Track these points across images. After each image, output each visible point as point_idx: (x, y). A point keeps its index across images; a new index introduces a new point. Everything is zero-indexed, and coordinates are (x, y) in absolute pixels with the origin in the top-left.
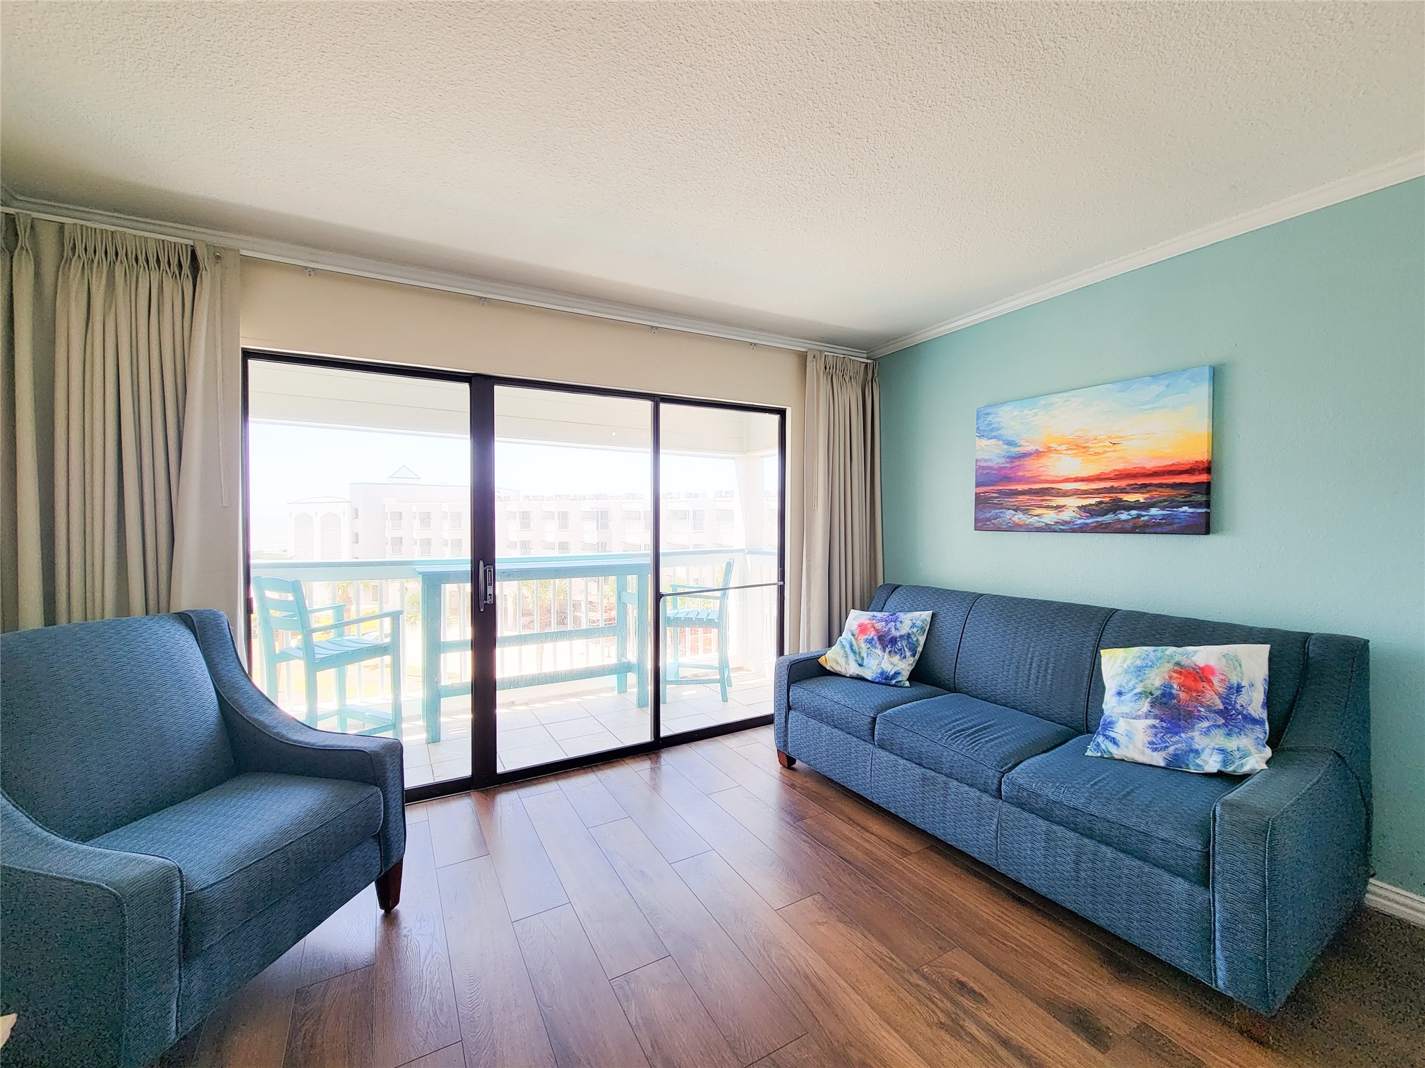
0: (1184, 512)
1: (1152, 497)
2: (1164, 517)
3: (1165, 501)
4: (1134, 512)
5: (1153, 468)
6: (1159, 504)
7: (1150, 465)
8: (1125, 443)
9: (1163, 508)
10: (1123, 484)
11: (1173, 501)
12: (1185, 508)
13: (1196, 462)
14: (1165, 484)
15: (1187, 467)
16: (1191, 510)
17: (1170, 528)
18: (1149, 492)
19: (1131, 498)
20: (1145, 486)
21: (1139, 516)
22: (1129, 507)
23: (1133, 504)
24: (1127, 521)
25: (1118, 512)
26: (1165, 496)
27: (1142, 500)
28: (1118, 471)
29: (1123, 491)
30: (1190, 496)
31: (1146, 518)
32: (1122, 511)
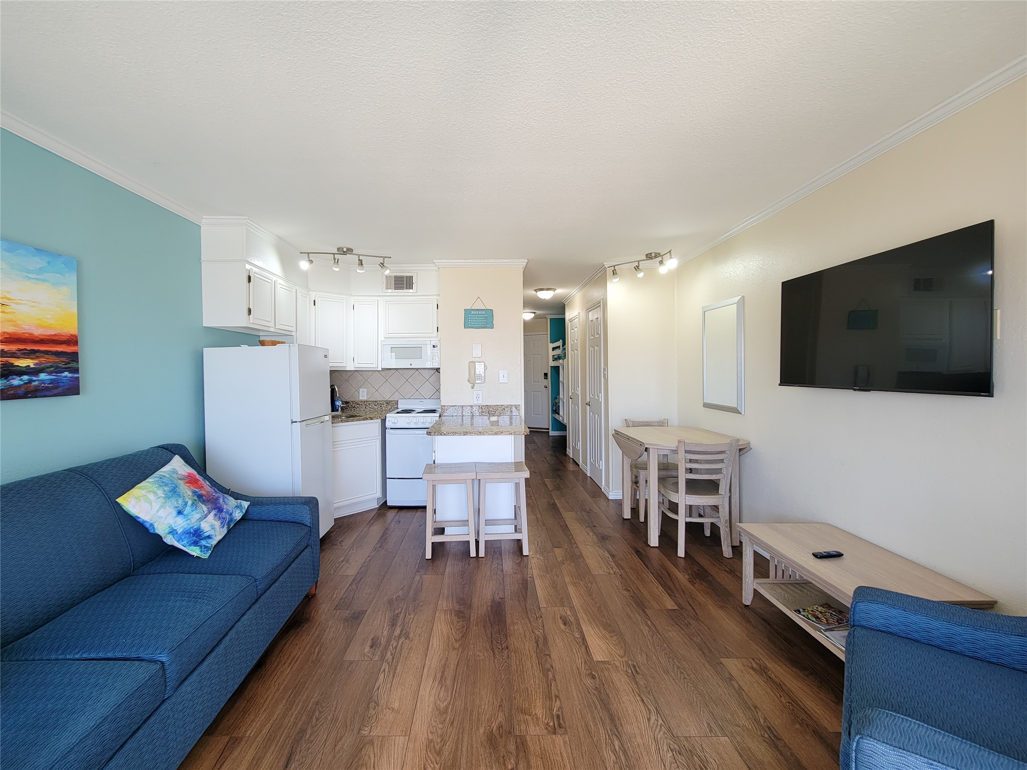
0: (66, 377)
1: (41, 363)
2: (52, 382)
3: (52, 367)
4: (25, 378)
5: (40, 335)
6: (48, 370)
7: (38, 332)
8: (13, 306)
9: (50, 373)
10: (13, 348)
11: (57, 367)
12: (66, 373)
13: (71, 335)
14: (50, 351)
15: (64, 338)
16: (70, 375)
17: (56, 391)
18: (37, 357)
19: (23, 363)
20: (33, 352)
21: (30, 381)
22: (20, 372)
23: (24, 369)
24: (19, 386)
25: (10, 377)
26: (51, 362)
27: (32, 366)
28: (8, 334)
29: (13, 355)
30: (69, 363)
31: (36, 383)
32: (14, 377)
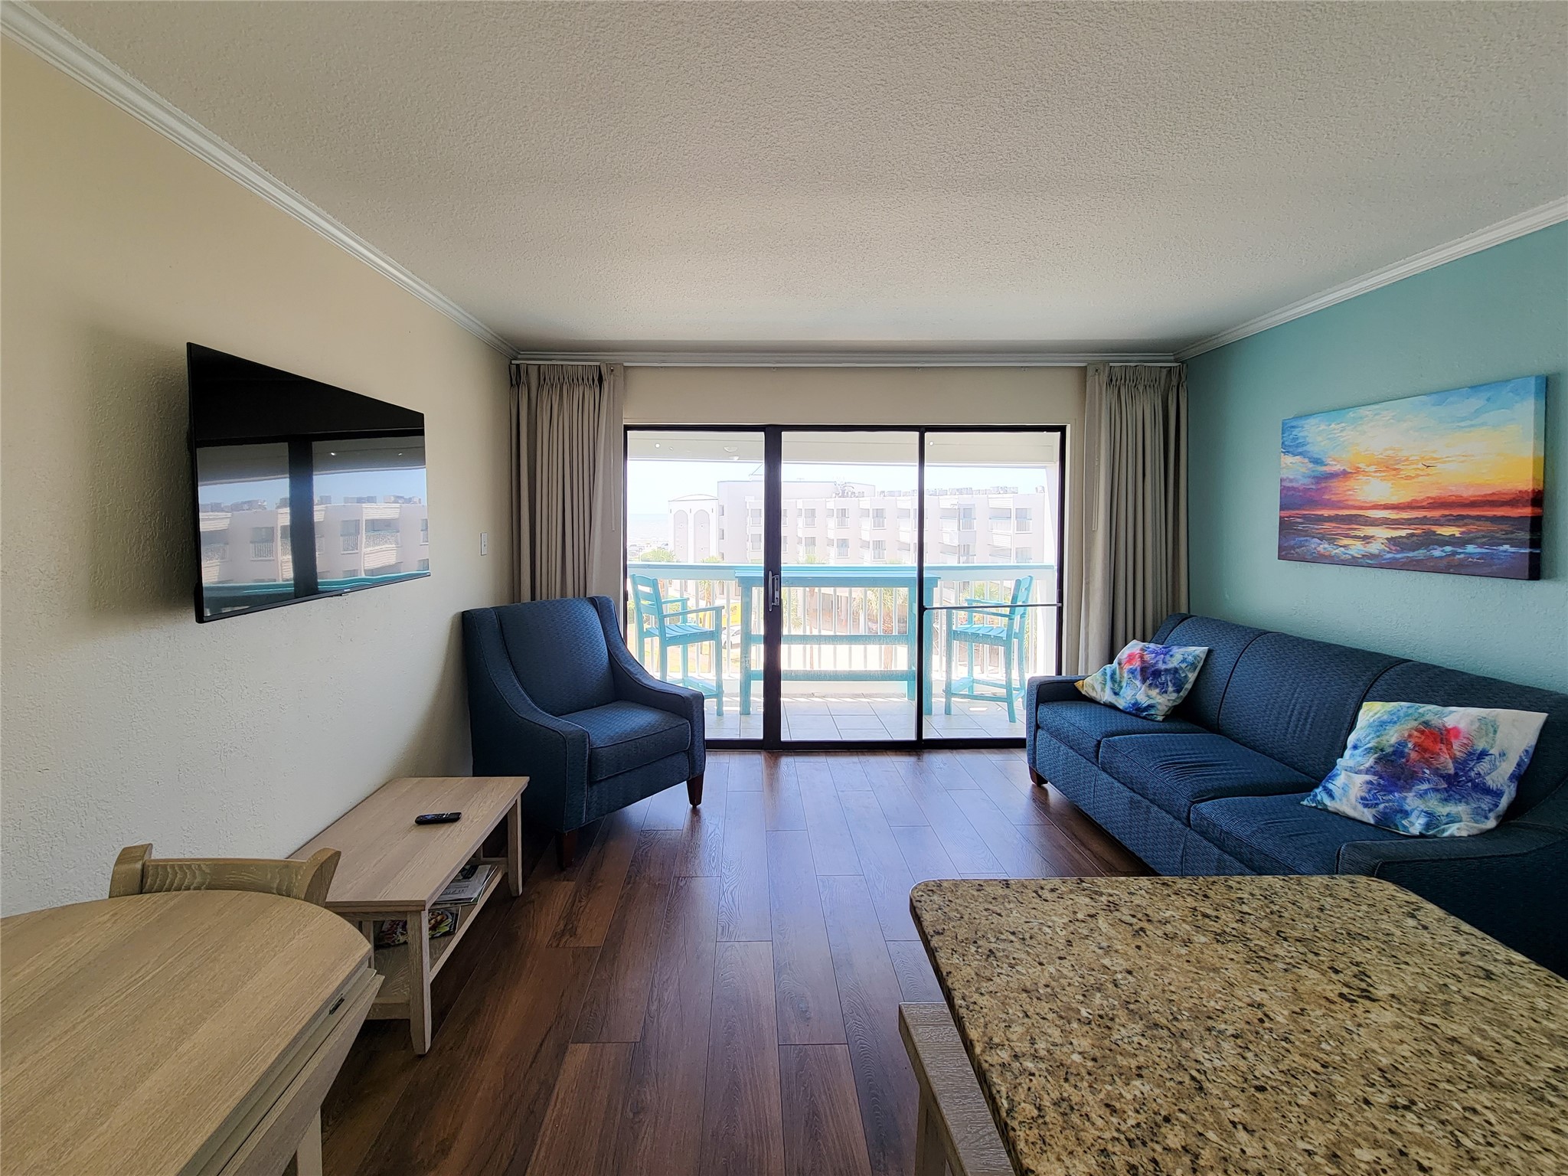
0: (1505, 552)
1: (1470, 532)
2: (1482, 556)
3: (1484, 537)
4: (1448, 549)
5: (1471, 497)
6: (1479, 541)
7: (1468, 493)
8: (1439, 466)
9: (1481, 546)
10: (1436, 514)
11: (1493, 537)
12: (1506, 547)
13: (1520, 492)
14: (1483, 516)
15: (1508, 498)
16: (1513, 550)
17: (1487, 570)
18: (1465, 525)
19: (1446, 531)
20: (1462, 517)
21: (1454, 553)
22: (1443, 542)
23: (1447, 539)
24: (1441, 558)
25: (1431, 547)
26: (1483, 531)
27: (1458, 535)
28: (1432, 498)
29: (1437, 522)
30: (1512, 533)
31: (1462, 556)
32: (1436, 547)
